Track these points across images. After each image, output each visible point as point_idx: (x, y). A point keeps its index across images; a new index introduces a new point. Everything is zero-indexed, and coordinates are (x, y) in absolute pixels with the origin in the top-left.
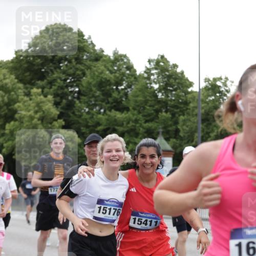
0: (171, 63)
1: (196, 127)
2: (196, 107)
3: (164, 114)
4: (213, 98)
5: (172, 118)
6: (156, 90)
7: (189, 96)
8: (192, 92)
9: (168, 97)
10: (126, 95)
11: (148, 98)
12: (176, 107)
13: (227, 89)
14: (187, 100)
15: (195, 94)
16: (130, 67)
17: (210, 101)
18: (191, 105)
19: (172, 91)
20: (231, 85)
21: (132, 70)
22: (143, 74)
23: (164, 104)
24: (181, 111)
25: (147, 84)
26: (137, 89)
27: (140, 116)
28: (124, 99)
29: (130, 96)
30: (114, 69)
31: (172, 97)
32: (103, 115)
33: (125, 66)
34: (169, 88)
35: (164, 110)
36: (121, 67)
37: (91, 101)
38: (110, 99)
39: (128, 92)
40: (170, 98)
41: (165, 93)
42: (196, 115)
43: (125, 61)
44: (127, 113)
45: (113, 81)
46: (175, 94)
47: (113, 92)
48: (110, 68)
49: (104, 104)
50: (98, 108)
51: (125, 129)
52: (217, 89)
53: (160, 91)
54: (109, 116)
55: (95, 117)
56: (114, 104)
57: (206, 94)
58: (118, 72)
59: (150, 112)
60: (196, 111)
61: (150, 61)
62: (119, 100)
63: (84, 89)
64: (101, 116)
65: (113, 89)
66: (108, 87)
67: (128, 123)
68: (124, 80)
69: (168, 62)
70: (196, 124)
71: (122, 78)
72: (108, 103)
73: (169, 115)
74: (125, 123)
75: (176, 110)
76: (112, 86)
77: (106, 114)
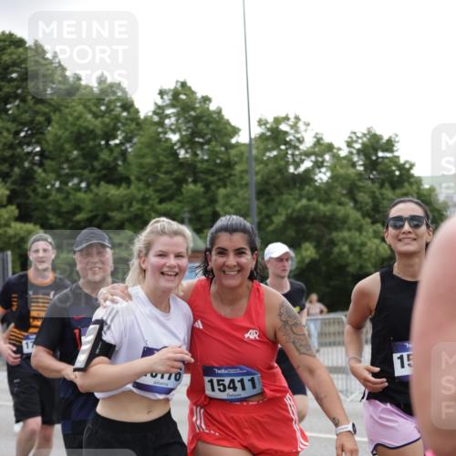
0: (199, 95)
1: (248, 206)
2: (245, 172)
3: (191, 186)
4: (275, 153)
5: (205, 193)
6: (175, 144)
7: (233, 152)
8: (238, 145)
9: (197, 155)
10: (124, 154)
11: (162, 158)
12: (210, 172)
13: (298, 136)
14: (229, 158)
15: (243, 148)
16: (128, 106)
17: (269, 158)
18: (238, 168)
19: (202, 144)
21: (132, 110)
22: (151, 117)
23: (190, 168)
24: (219, 179)
25: (159, 133)
26: (142, 143)
27: (150, 192)
28: (120, 163)
29: (130, 158)
30: (101, 111)
31: (203, 154)
32: (85, 192)
33: (119, 104)
34: (197, 139)
35: (190, 180)
36: (112, 107)
37: (64, 169)
38: (96, 164)
39: (126, 149)
40: (200, 157)
41: (191, 148)
42: (247, 185)
43: (119, 94)
44: (129, 187)
45: (99, 132)
46: (208, 150)
47: (102, 150)
48: (94, 109)
49: (86, 172)
50: (76, 181)
51: (126, 216)
52: (281, 136)
53: (182, 146)
54: (97, 194)
55: (71, 197)
56: (104, 172)
57: (262, 147)
58: (107, 115)
59: (166, 184)
60: (247, 178)
61: (162, 93)
62: (112, 164)
63: (51, 148)
64: (81, 195)
65: (100, 145)
66: (91, 143)
67: (130, 205)
68: (119, 129)
69: (193, 93)
70: (247, 202)
71: (115, 125)
72: (93, 170)
73: (199, 188)
74: (125, 205)
75: (211, 179)
76: (98, 141)
77: (91, 191)
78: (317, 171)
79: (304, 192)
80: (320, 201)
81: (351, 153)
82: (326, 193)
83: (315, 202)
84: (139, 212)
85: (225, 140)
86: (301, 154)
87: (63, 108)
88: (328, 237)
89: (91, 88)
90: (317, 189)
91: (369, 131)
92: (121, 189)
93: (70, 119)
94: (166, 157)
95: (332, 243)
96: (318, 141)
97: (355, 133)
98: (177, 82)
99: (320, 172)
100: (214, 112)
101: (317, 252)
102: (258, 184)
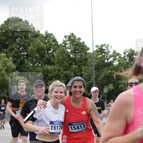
0: (77, 37)
1: (92, 72)
3: (74, 66)
4: (101, 56)
5: (79, 68)
6: (69, 53)
7: (88, 55)
8: (89, 53)
9: (76, 56)
10: (53, 56)
11: (65, 57)
12: (80, 62)
13: (108, 50)
14: (86, 57)
15: (91, 54)
16: (55, 41)
17: (99, 57)
18: (89, 60)
19: (78, 53)
20: (111, 49)
21: (56, 42)
22: (62, 44)
23: (74, 60)
24: (83, 64)
25: (64, 49)
26: (59, 52)
27: (61, 68)
28: (52, 58)
29: (55, 57)
30: (46, 42)
31: (78, 56)
32: (40, 67)
33: (52, 40)
34: (76, 51)
35: (74, 64)
36: (49, 41)
37: (34, 60)
38: (44, 59)
39: (54, 54)
40: (77, 57)
41: (74, 54)
42: (92, 66)
43: (52, 37)
44: (54, 66)
45: (45, 48)
46: (80, 54)
47: (46, 54)
48: (44, 41)
49: (41, 61)
50: (37, 64)
51: (53, 75)
52: (103, 51)
53: (71, 53)
54: (44, 68)
55: (36, 69)
56: (47, 61)
57: (97, 54)
58: (48, 43)
59: (66, 65)
60: (92, 63)
61: (65, 37)
62: (49, 59)
63: (30, 53)
64: (39, 68)
65: (45, 53)
66: (43, 52)
67: (55, 71)
68: (51, 48)
69: (75, 37)
70: (92, 71)
71: (50, 46)
72: (43, 60)
73: (77, 66)
74: (53, 72)
75: (80, 64)
76: (45, 51)
77: (42, 67)
78: (114, 61)
79: (110, 68)
80: (115, 71)
81: (125, 56)
82: (117, 68)
83: (113, 71)
84: (57, 74)
85: (85, 52)
86: (109, 56)
87: (34, 41)
88: (117, 82)
89: (43, 35)
90: (114, 67)
91: (131, 49)
92: (52, 67)
93: (36, 44)
94: (66, 57)
95: (119, 84)
96: (115, 52)
97: (126, 50)
98: (70, 33)
99: (115, 62)
100: (82, 43)
101: (114, 87)
102: (95, 65)
